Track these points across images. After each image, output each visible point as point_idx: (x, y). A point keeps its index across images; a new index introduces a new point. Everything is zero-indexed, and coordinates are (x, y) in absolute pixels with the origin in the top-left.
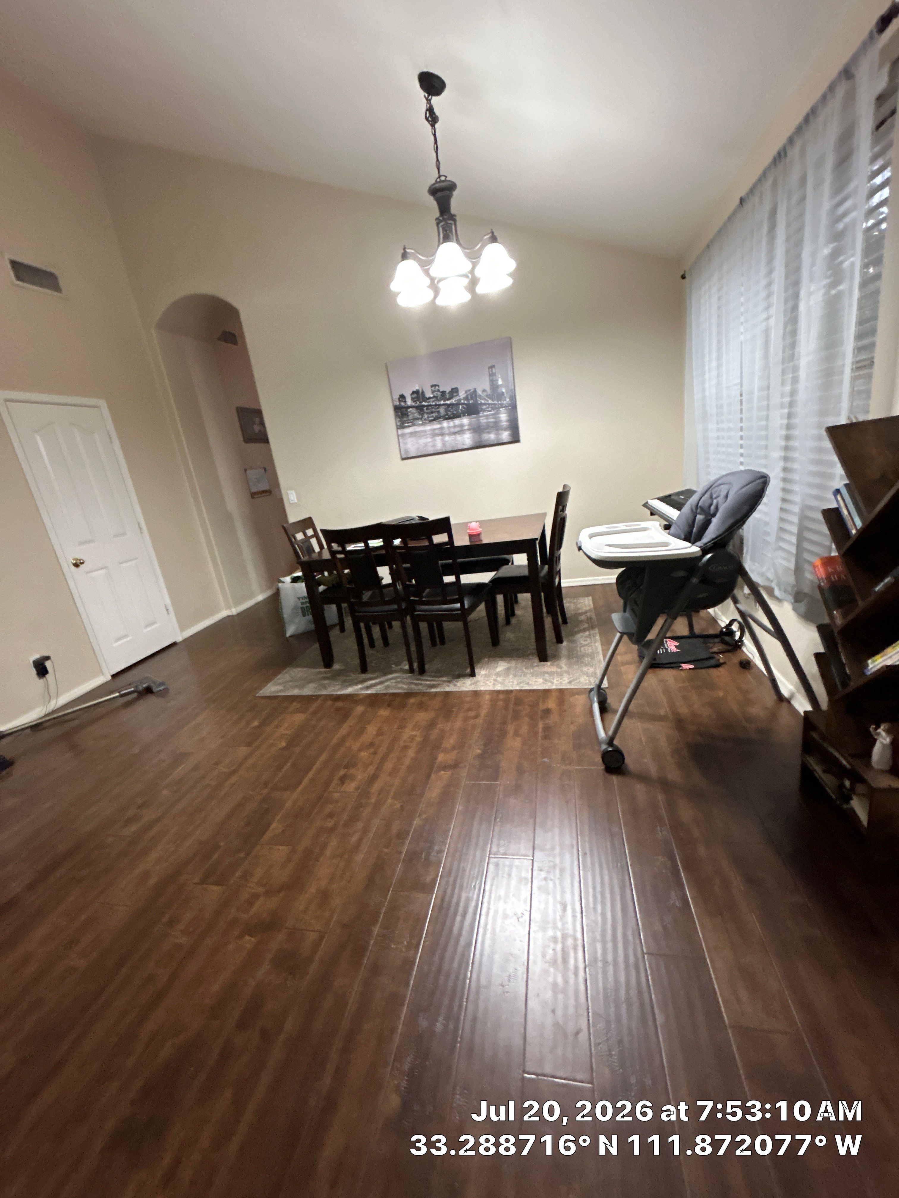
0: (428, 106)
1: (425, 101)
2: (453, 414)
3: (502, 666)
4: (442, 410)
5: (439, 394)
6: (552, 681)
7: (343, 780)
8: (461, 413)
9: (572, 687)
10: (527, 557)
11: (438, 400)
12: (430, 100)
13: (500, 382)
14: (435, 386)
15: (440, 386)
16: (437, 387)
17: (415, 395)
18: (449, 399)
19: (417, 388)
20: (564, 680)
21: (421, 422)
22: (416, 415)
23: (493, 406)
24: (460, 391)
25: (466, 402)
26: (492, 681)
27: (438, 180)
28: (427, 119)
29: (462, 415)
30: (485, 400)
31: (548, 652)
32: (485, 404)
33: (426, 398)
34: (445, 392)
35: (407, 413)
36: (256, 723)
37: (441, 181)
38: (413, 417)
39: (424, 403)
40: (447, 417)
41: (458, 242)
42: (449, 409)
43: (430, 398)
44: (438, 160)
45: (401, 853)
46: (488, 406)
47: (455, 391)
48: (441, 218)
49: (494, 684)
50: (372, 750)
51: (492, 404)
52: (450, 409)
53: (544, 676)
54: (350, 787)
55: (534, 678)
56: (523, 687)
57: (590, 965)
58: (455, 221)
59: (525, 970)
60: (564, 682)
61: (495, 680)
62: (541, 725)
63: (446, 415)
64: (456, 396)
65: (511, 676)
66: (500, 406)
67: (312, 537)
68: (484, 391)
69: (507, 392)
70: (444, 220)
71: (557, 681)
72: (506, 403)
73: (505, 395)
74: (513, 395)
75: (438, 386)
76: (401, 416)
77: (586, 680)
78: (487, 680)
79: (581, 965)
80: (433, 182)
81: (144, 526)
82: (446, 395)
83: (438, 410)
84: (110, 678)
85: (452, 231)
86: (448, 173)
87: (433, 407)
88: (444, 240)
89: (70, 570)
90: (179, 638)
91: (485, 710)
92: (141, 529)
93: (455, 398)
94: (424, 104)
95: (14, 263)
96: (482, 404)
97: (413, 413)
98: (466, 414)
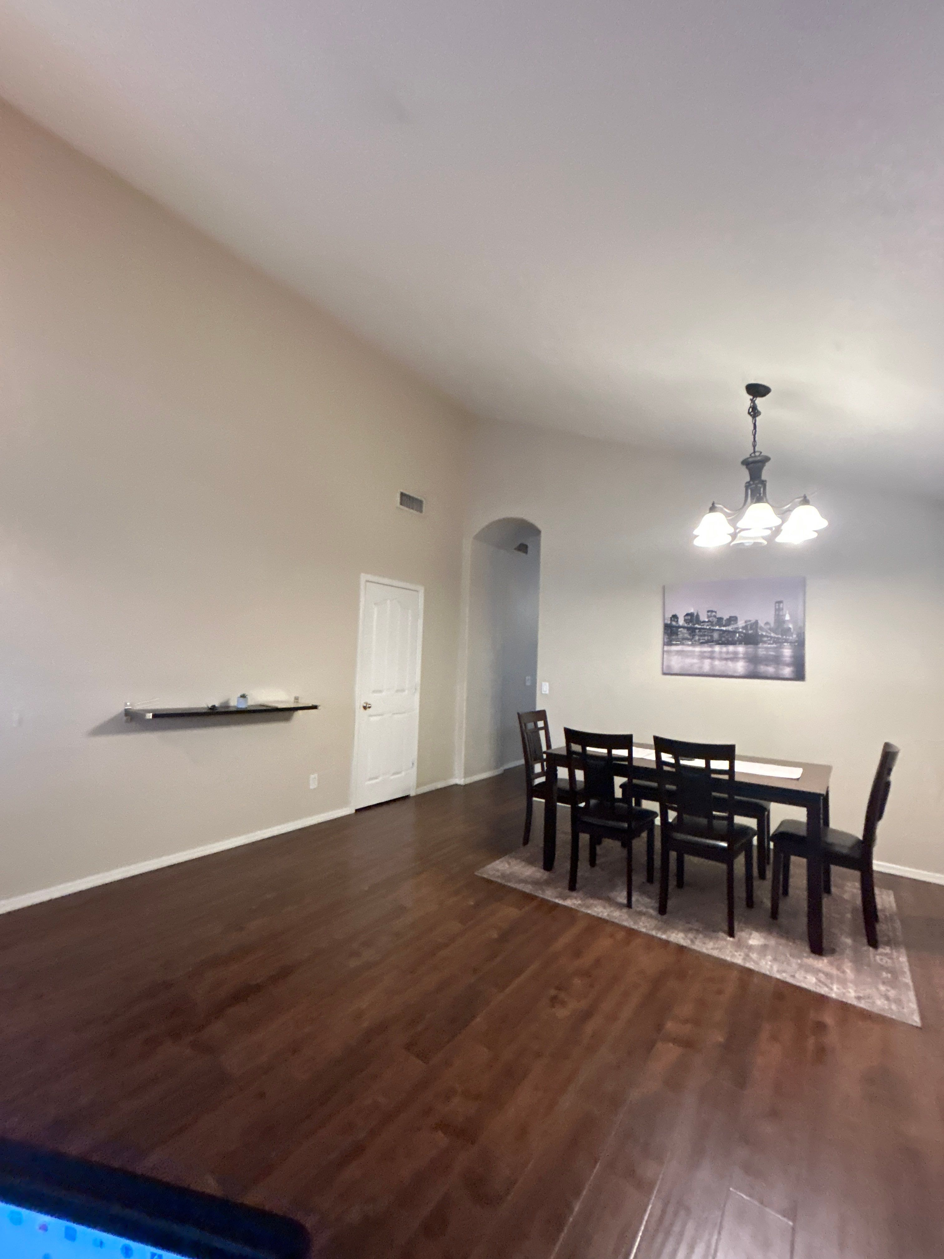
0: (752, 404)
1: (750, 402)
2: (728, 640)
3: (755, 939)
4: (716, 636)
5: (715, 620)
6: (831, 986)
7: (553, 1001)
8: (737, 641)
9: (862, 1005)
10: (806, 813)
11: (713, 625)
12: (756, 399)
13: (787, 618)
14: (712, 611)
15: (717, 612)
16: (714, 614)
17: (689, 617)
18: (724, 626)
20: (850, 992)
21: (690, 643)
22: (686, 635)
24: (739, 619)
25: (744, 631)
26: (742, 954)
27: (753, 455)
28: (749, 413)
29: (738, 643)
30: (767, 632)
31: (825, 944)
32: (768, 637)
33: (700, 621)
34: (723, 618)
35: (678, 632)
36: (471, 902)
37: (755, 456)
38: (682, 637)
39: (697, 626)
40: (720, 642)
41: (767, 502)
42: (723, 635)
43: (704, 622)
44: (755, 441)
45: (613, 1124)
46: (769, 638)
47: (733, 620)
48: (751, 483)
49: (744, 959)
50: (587, 981)
51: (775, 638)
52: (725, 635)
53: (818, 975)
54: (562, 1013)
55: (802, 972)
56: (786, 978)
58: (765, 484)
60: (848, 994)
62: (811, 1043)
63: (720, 640)
64: (733, 624)
65: (769, 958)
66: (784, 641)
68: (767, 623)
69: (795, 628)
70: (753, 484)
71: (838, 989)
72: (792, 639)
73: (792, 630)
74: (802, 632)
75: (716, 612)
76: (670, 634)
77: (883, 1004)
78: (736, 951)
80: (748, 456)
81: (419, 688)
82: (722, 621)
83: (712, 634)
84: (354, 811)
85: (760, 494)
86: (763, 448)
87: (706, 630)
88: (755, 500)
89: (360, 711)
90: (412, 793)
91: (730, 988)
92: (416, 689)
93: (733, 625)
94: (748, 404)
95: (402, 495)
96: (762, 636)
97: (683, 633)
98: (743, 643)
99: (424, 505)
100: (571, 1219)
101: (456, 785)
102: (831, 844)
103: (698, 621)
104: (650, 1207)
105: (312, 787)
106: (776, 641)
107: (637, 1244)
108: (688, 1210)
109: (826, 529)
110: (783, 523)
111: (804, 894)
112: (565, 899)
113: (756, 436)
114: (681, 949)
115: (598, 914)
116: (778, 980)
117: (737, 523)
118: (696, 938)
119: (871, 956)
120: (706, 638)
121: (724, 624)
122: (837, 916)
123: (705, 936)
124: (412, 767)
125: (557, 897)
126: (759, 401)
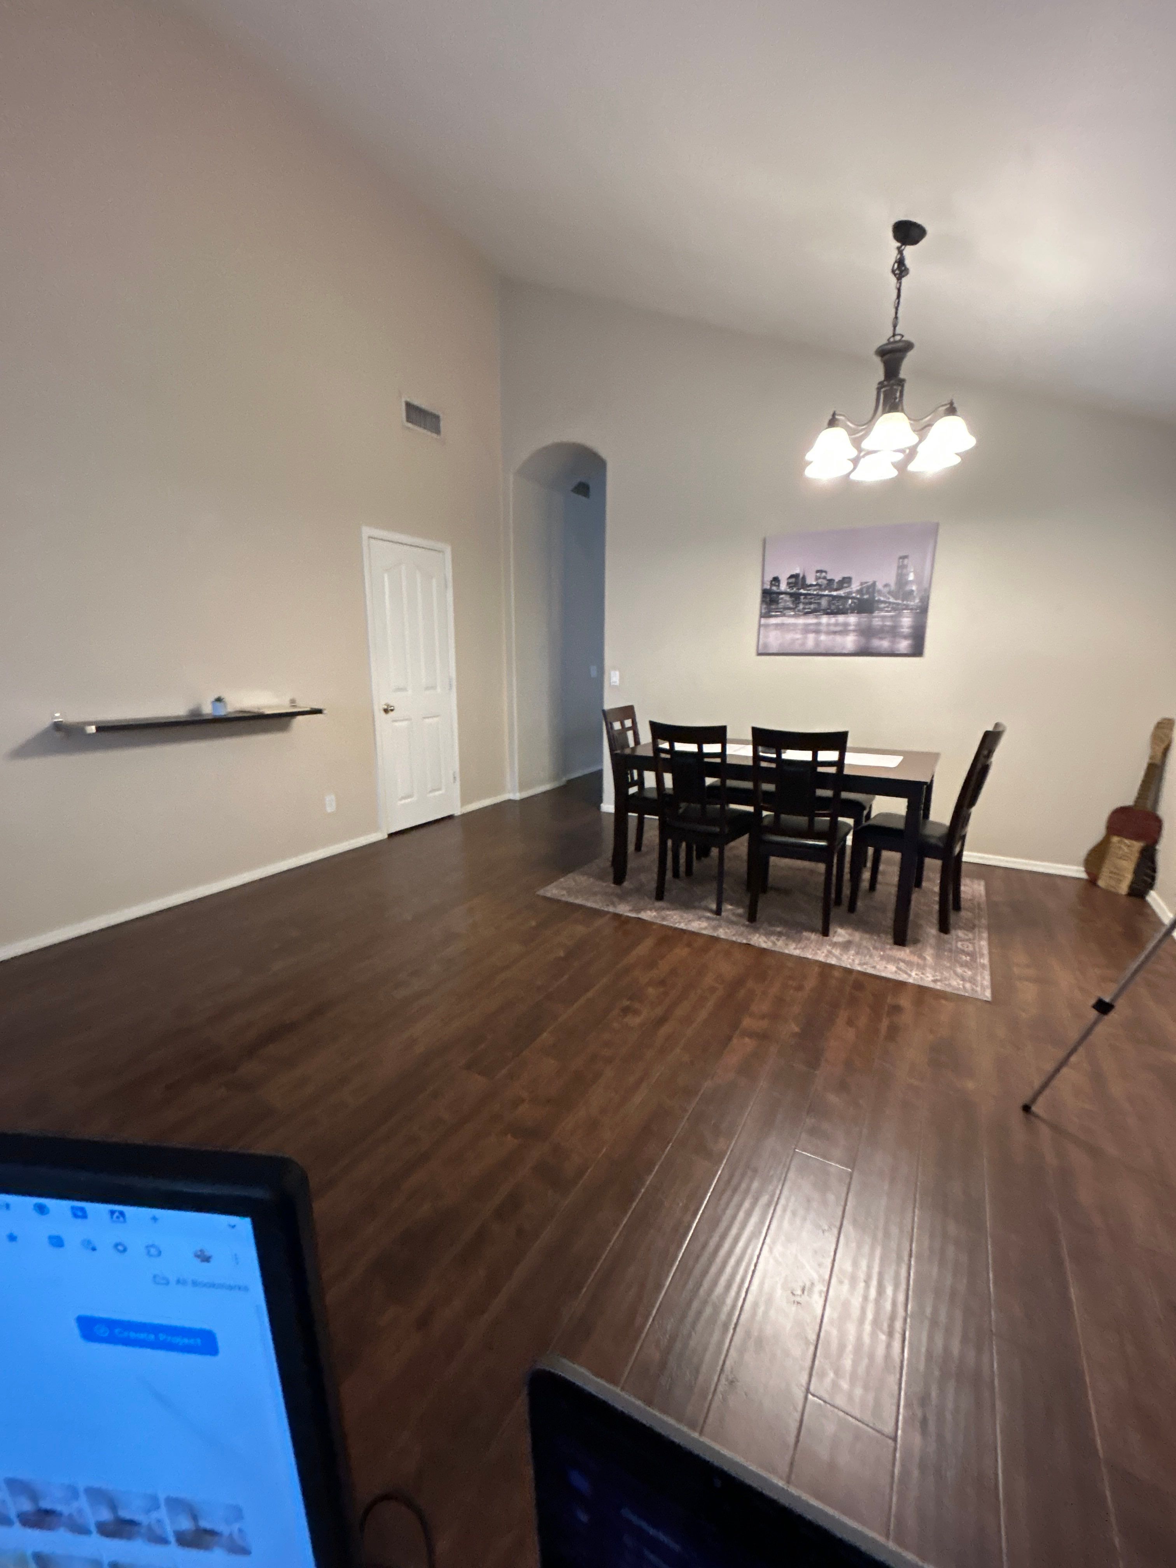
0: (899, 257)
1: (896, 252)
2: (838, 608)
4: (824, 602)
5: (825, 582)
6: (909, 972)
7: (626, 1011)
8: (848, 609)
9: (938, 986)
10: (906, 804)
11: (822, 590)
12: (903, 250)
13: (911, 577)
14: (822, 571)
15: (828, 573)
16: (824, 574)
17: (793, 580)
18: (836, 590)
19: (797, 571)
20: (928, 977)
21: (792, 613)
22: (788, 603)
23: (894, 605)
24: (853, 581)
25: (858, 596)
26: (825, 951)
27: (892, 340)
28: (893, 271)
29: (849, 611)
30: (885, 596)
32: (884, 602)
33: (807, 584)
34: (834, 580)
35: (778, 600)
36: (533, 923)
37: (895, 342)
38: (785, 605)
40: (829, 611)
41: (902, 411)
43: (811, 585)
44: (896, 318)
45: (686, 1111)
46: (887, 605)
47: (846, 581)
48: (886, 383)
49: (827, 956)
50: (662, 989)
51: (894, 603)
52: (833, 602)
53: (898, 963)
54: (634, 1021)
55: (884, 963)
56: (866, 969)
57: (912, 1317)
58: (903, 386)
59: (825, 1289)
60: (926, 979)
61: (830, 952)
62: (885, 1024)
63: (828, 609)
64: (846, 587)
65: (852, 952)
66: (904, 607)
67: (629, 729)
68: (886, 585)
69: (919, 590)
70: (888, 385)
71: (916, 974)
72: (912, 605)
73: (915, 594)
74: (927, 595)
75: (826, 572)
76: (769, 602)
77: (958, 984)
78: (819, 949)
79: (901, 1312)
80: (885, 341)
81: (454, 683)
82: (833, 584)
83: (819, 601)
84: (386, 836)
85: (896, 398)
86: (906, 331)
87: (813, 597)
88: (887, 408)
89: (380, 715)
90: (457, 811)
91: (811, 983)
92: (451, 686)
93: (845, 589)
94: (894, 255)
95: (408, 405)
96: (880, 602)
97: (786, 601)
98: (856, 611)
99: (442, 424)
100: (643, 1190)
101: (510, 801)
102: (929, 836)
103: (805, 586)
104: (719, 1173)
105: (329, 810)
106: (896, 608)
107: (705, 1202)
108: (755, 1171)
109: (972, 449)
110: (920, 441)
111: (894, 890)
112: (639, 911)
113: (900, 308)
114: (763, 951)
115: (676, 923)
116: (859, 972)
117: (862, 442)
118: (778, 940)
119: (954, 943)
120: (812, 606)
121: (835, 586)
122: (925, 908)
123: (788, 937)
124: (454, 782)
125: (631, 911)
126: (909, 250)
